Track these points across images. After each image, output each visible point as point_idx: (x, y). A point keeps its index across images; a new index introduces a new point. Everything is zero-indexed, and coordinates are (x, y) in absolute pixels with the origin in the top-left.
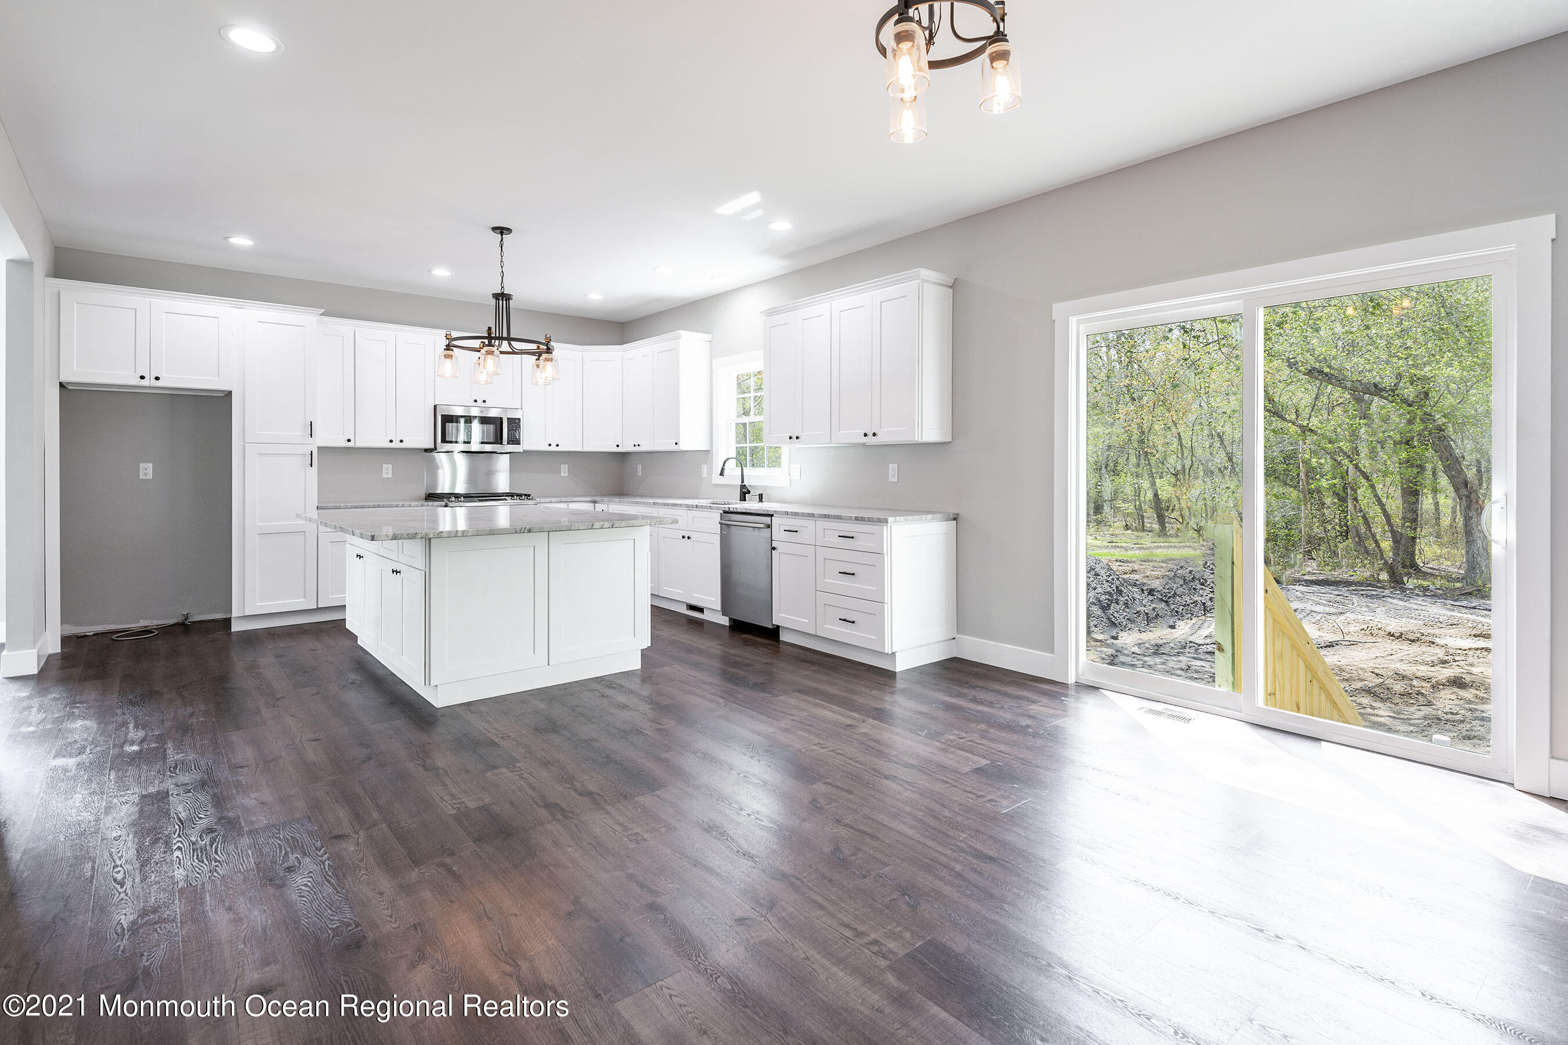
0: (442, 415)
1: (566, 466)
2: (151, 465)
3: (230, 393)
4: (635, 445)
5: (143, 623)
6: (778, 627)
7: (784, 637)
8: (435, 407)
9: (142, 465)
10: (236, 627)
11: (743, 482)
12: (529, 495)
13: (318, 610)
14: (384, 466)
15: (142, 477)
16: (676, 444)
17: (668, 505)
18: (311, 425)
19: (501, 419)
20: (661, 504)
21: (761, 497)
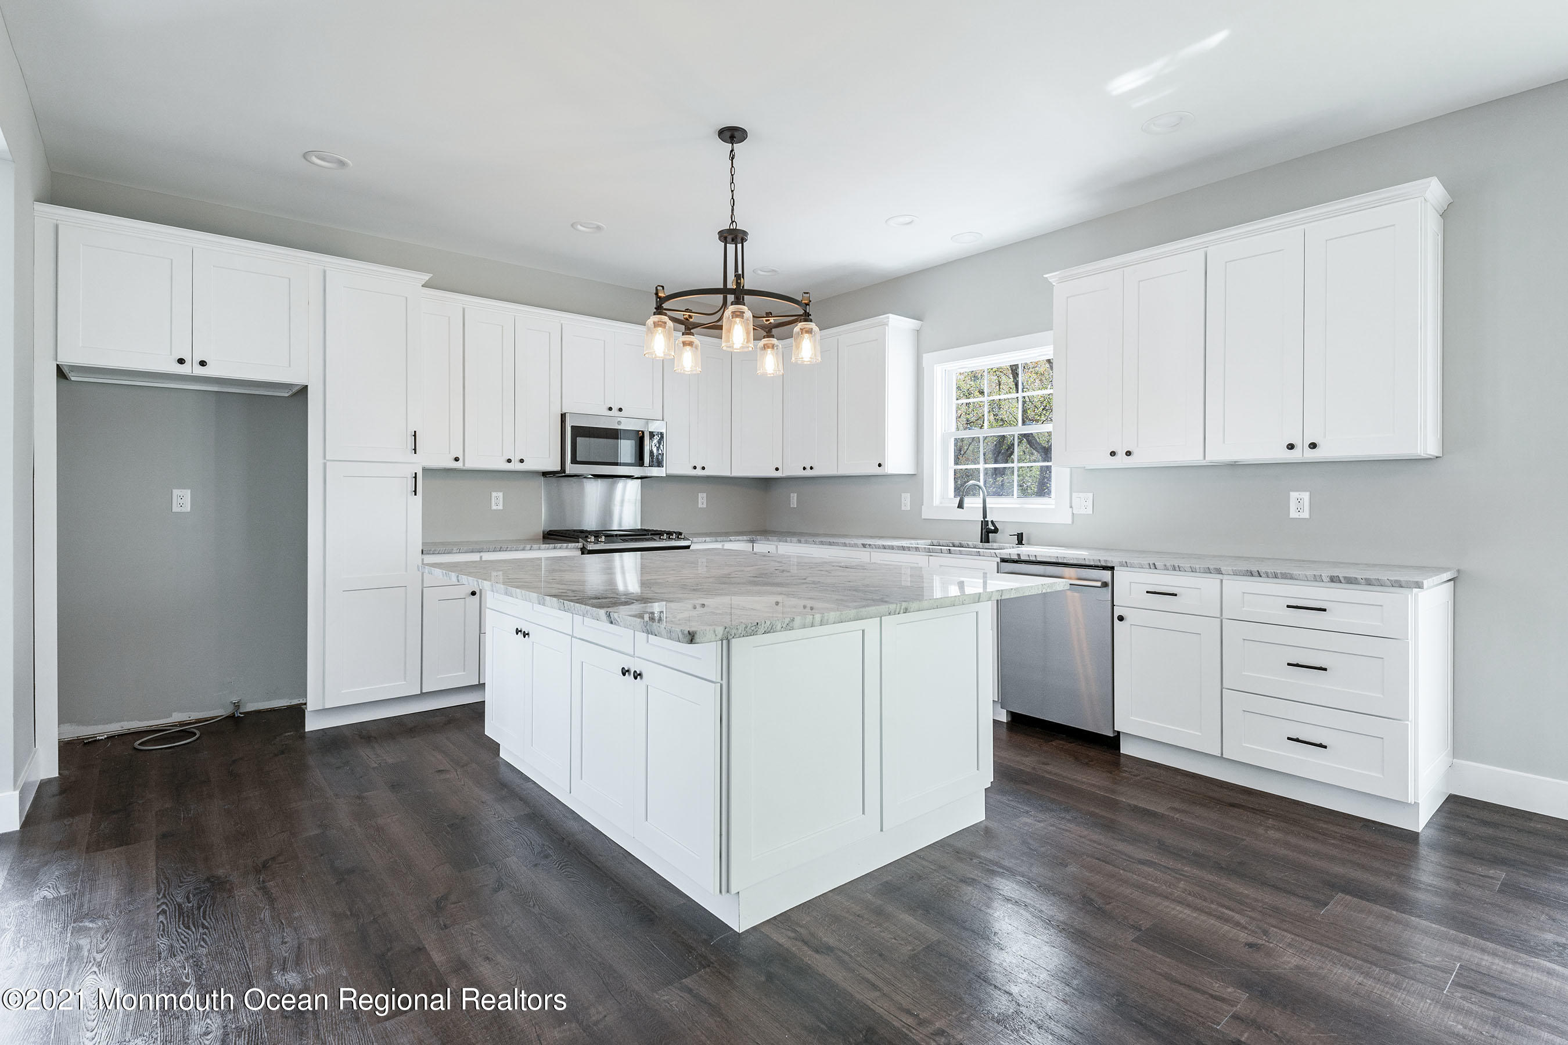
0: (572, 427)
1: (705, 495)
2: (189, 491)
3: (304, 389)
4: (804, 468)
5: (177, 717)
6: (1119, 733)
7: (1127, 748)
8: (563, 416)
9: (176, 492)
10: (312, 724)
11: (985, 516)
12: (680, 534)
13: (423, 695)
14: (494, 494)
15: (176, 509)
16: (880, 465)
17: (892, 548)
18: (415, 436)
19: (643, 432)
20: (878, 547)
21: (1020, 539)
